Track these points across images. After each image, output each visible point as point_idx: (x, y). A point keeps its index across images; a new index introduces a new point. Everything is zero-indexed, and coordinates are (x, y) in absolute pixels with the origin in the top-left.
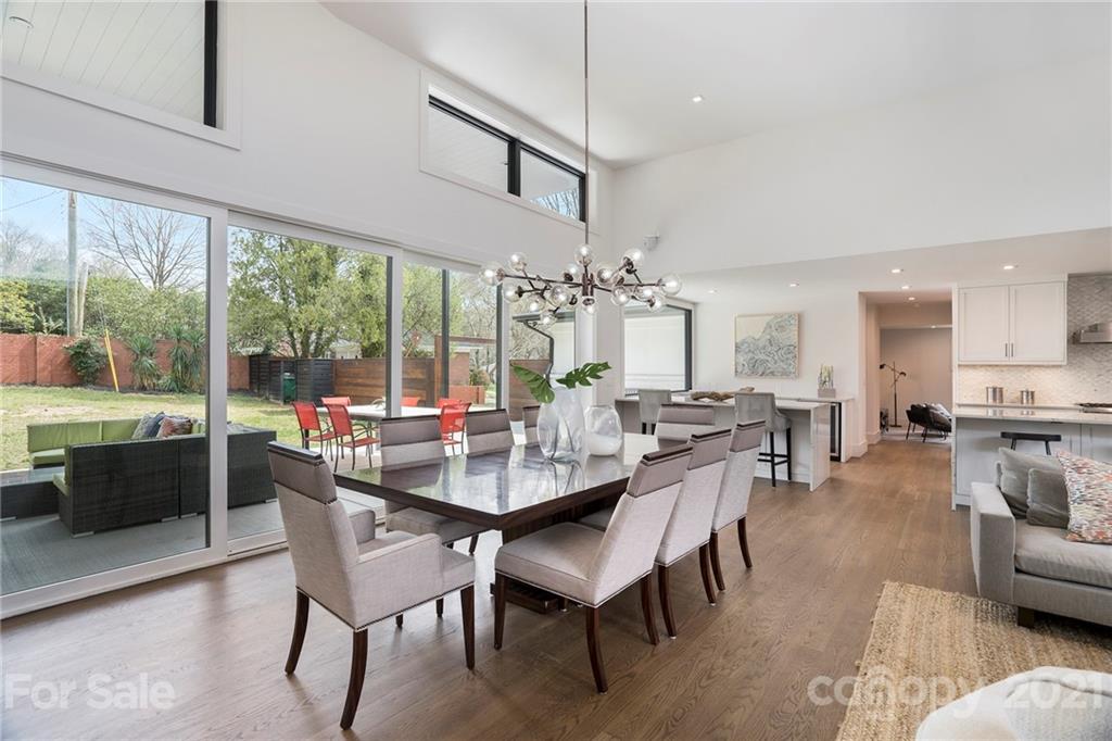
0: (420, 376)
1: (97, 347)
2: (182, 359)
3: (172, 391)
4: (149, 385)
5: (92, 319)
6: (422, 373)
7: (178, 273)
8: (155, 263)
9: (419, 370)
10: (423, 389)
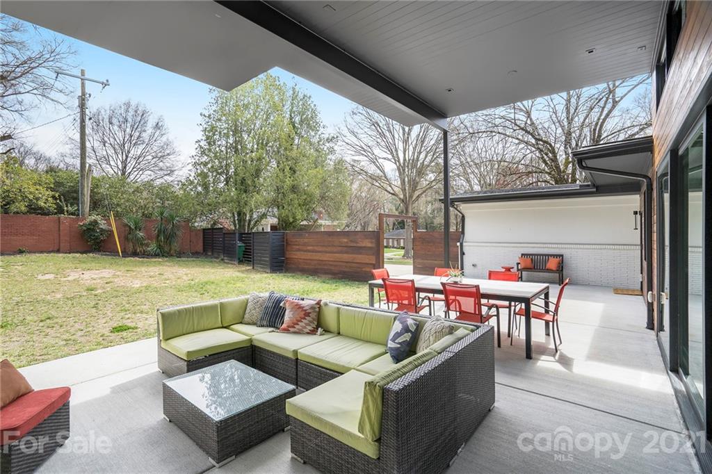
0: (369, 245)
1: (103, 224)
2: (164, 232)
3: (156, 255)
4: (141, 251)
5: (95, 204)
6: (372, 242)
7: (136, 173)
8: (120, 167)
9: (367, 240)
10: (373, 254)
